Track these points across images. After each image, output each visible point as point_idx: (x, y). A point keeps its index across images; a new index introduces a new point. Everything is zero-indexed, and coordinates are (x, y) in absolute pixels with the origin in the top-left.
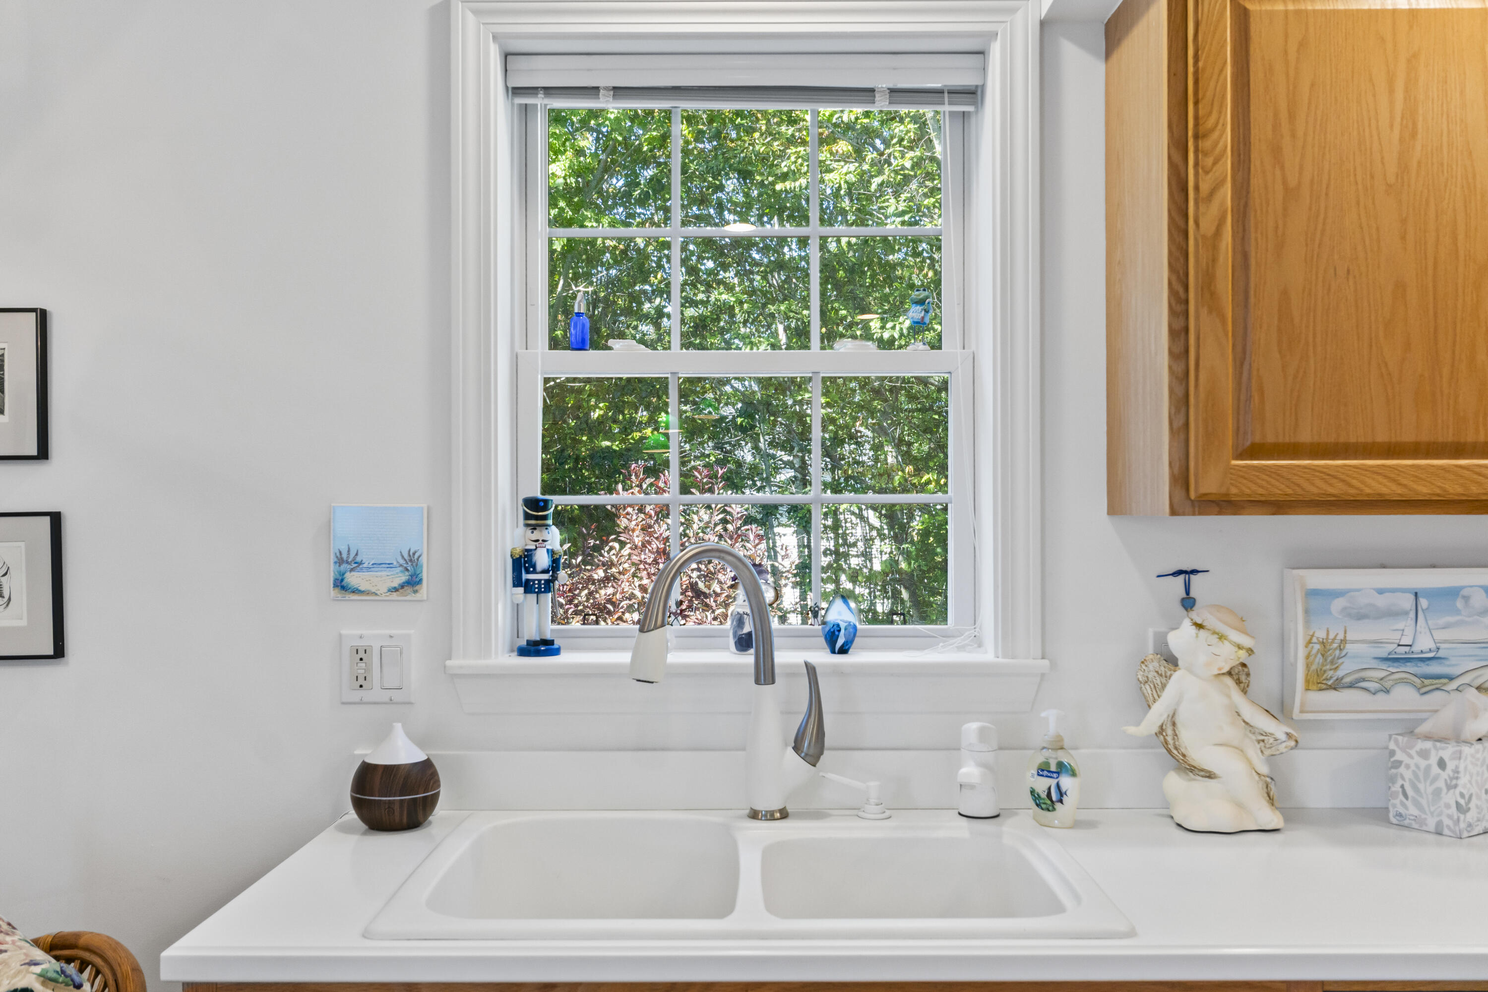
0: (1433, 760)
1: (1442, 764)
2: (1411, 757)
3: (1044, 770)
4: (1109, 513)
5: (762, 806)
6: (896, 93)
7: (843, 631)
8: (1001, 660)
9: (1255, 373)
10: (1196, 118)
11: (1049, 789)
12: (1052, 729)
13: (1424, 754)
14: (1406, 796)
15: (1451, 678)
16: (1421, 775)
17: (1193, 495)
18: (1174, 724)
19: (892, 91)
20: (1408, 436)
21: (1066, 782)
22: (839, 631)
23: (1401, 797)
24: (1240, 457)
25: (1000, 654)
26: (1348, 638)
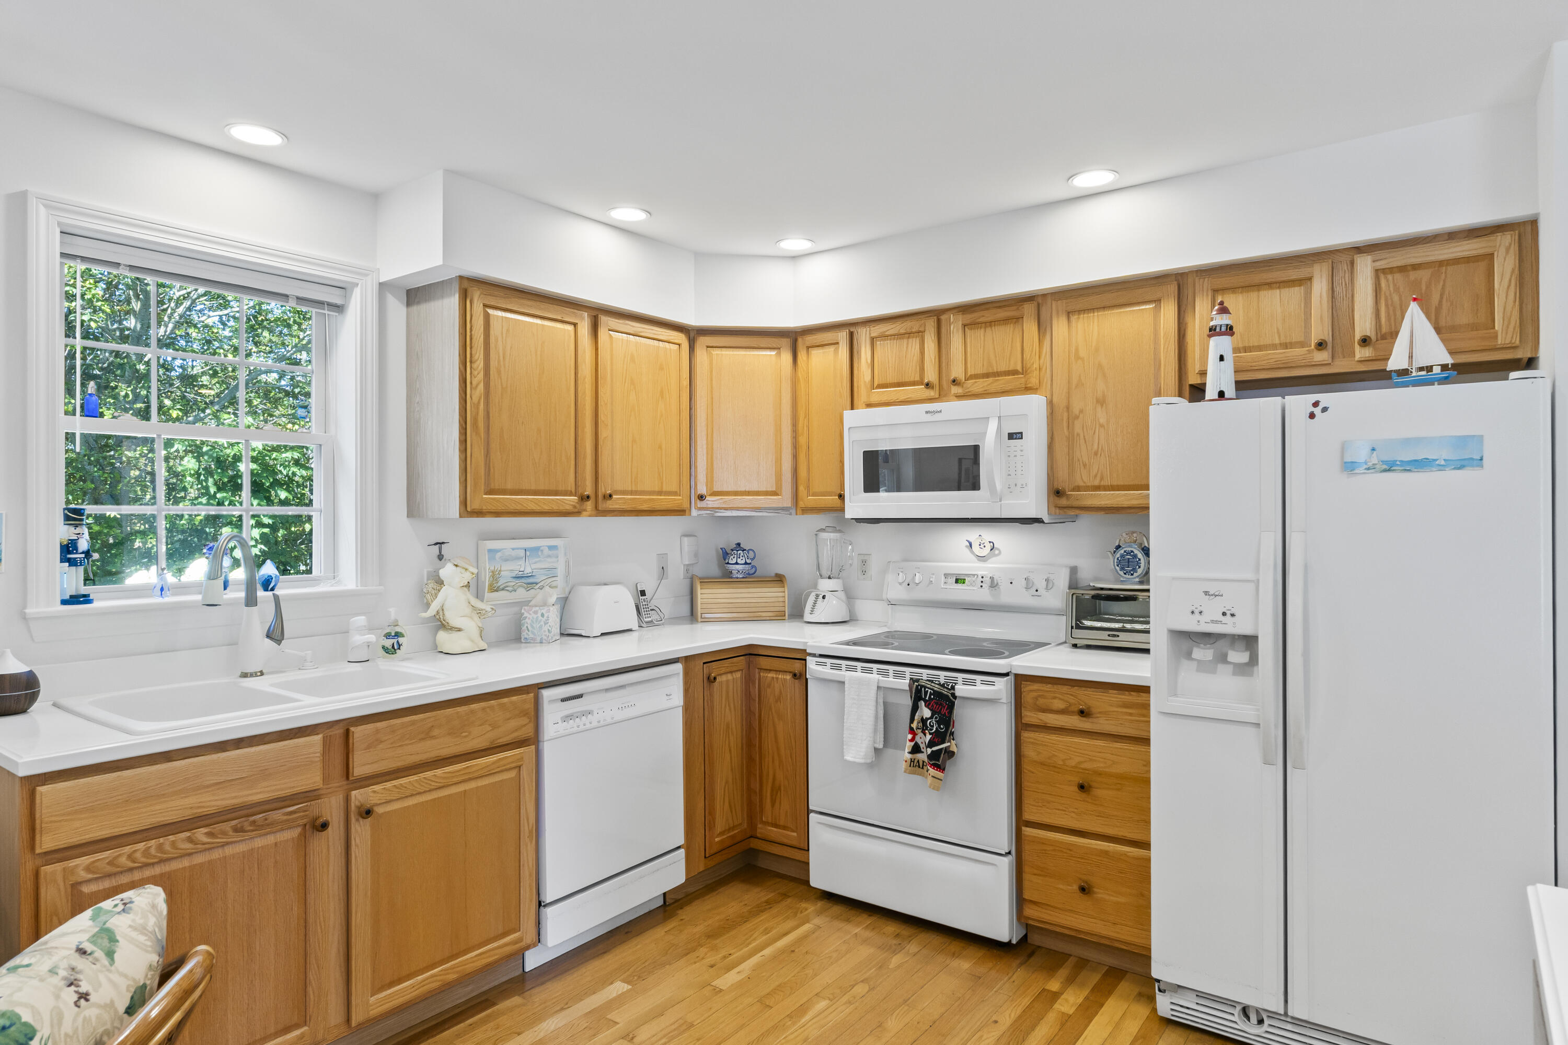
0: (539, 614)
1: (543, 615)
2: (530, 614)
3: (388, 636)
4: (408, 517)
5: (249, 670)
6: (300, 299)
7: (274, 579)
8: (359, 588)
9: (491, 460)
10: (471, 354)
11: (393, 644)
12: (393, 617)
13: (536, 612)
14: (528, 630)
15: (537, 584)
16: (534, 621)
17: (469, 509)
18: (443, 610)
19: (298, 298)
20: (542, 487)
21: (401, 640)
22: (272, 579)
23: (527, 631)
24: (486, 494)
25: (359, 585)
26: (502, 569)
